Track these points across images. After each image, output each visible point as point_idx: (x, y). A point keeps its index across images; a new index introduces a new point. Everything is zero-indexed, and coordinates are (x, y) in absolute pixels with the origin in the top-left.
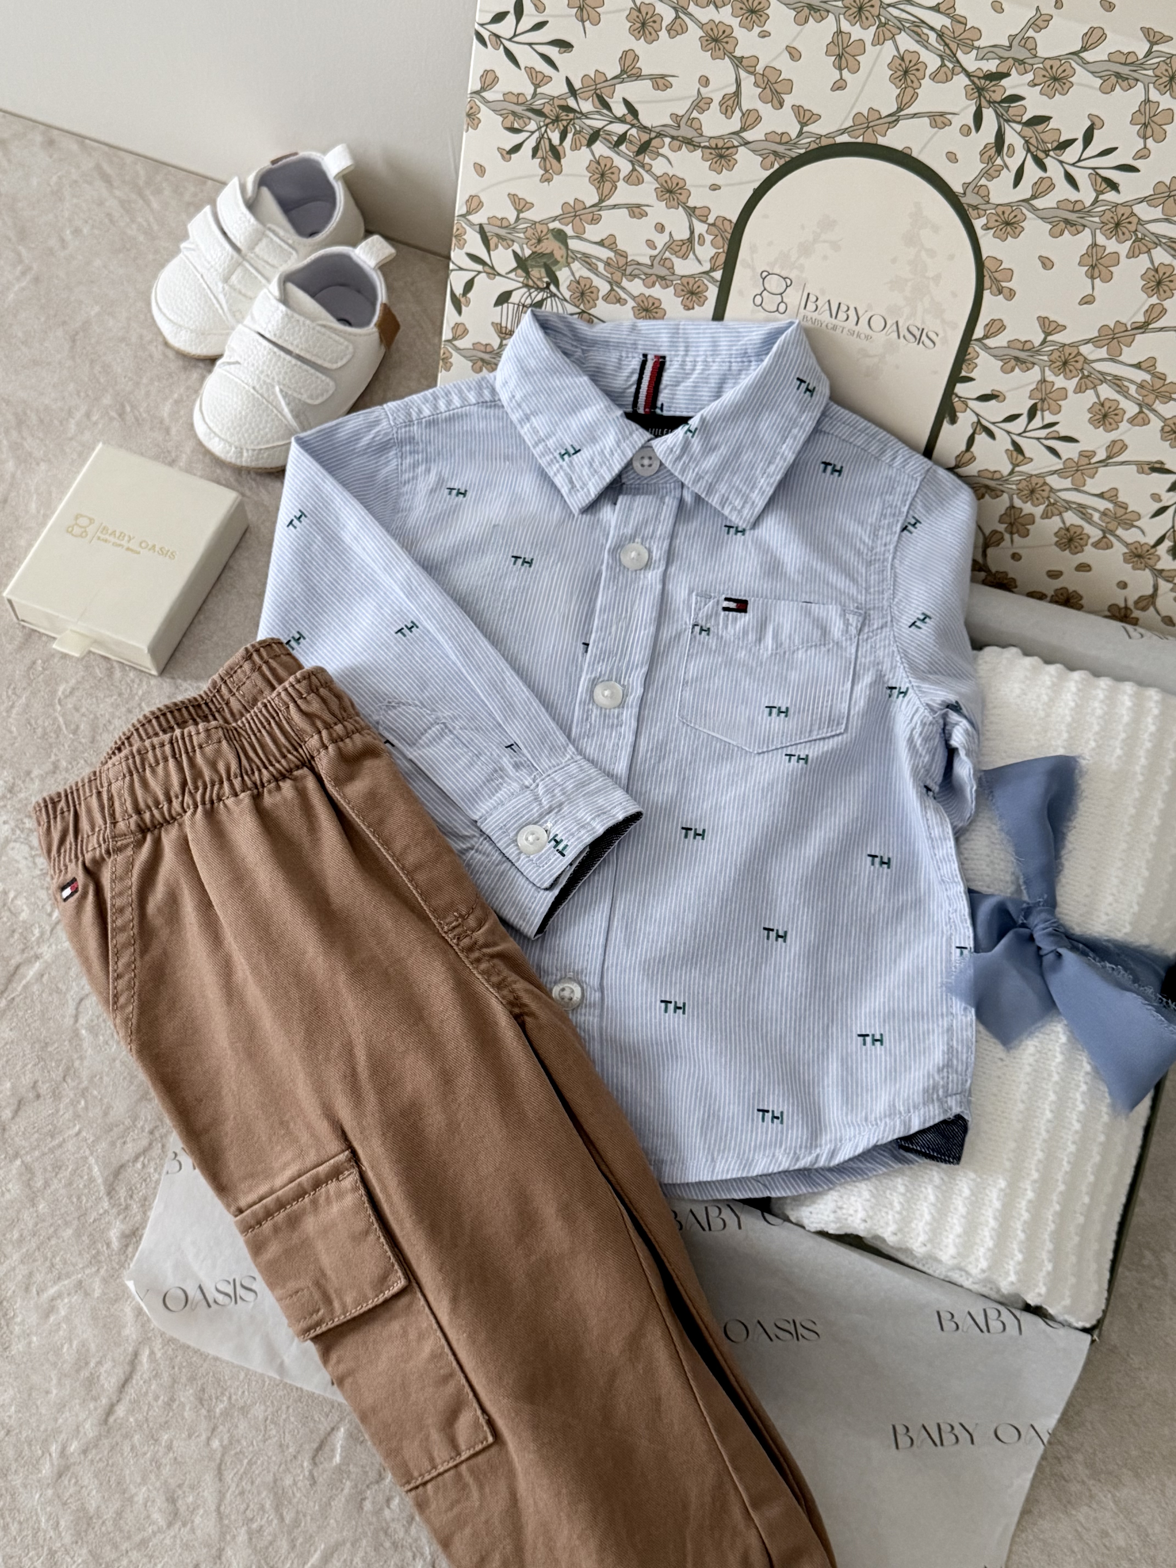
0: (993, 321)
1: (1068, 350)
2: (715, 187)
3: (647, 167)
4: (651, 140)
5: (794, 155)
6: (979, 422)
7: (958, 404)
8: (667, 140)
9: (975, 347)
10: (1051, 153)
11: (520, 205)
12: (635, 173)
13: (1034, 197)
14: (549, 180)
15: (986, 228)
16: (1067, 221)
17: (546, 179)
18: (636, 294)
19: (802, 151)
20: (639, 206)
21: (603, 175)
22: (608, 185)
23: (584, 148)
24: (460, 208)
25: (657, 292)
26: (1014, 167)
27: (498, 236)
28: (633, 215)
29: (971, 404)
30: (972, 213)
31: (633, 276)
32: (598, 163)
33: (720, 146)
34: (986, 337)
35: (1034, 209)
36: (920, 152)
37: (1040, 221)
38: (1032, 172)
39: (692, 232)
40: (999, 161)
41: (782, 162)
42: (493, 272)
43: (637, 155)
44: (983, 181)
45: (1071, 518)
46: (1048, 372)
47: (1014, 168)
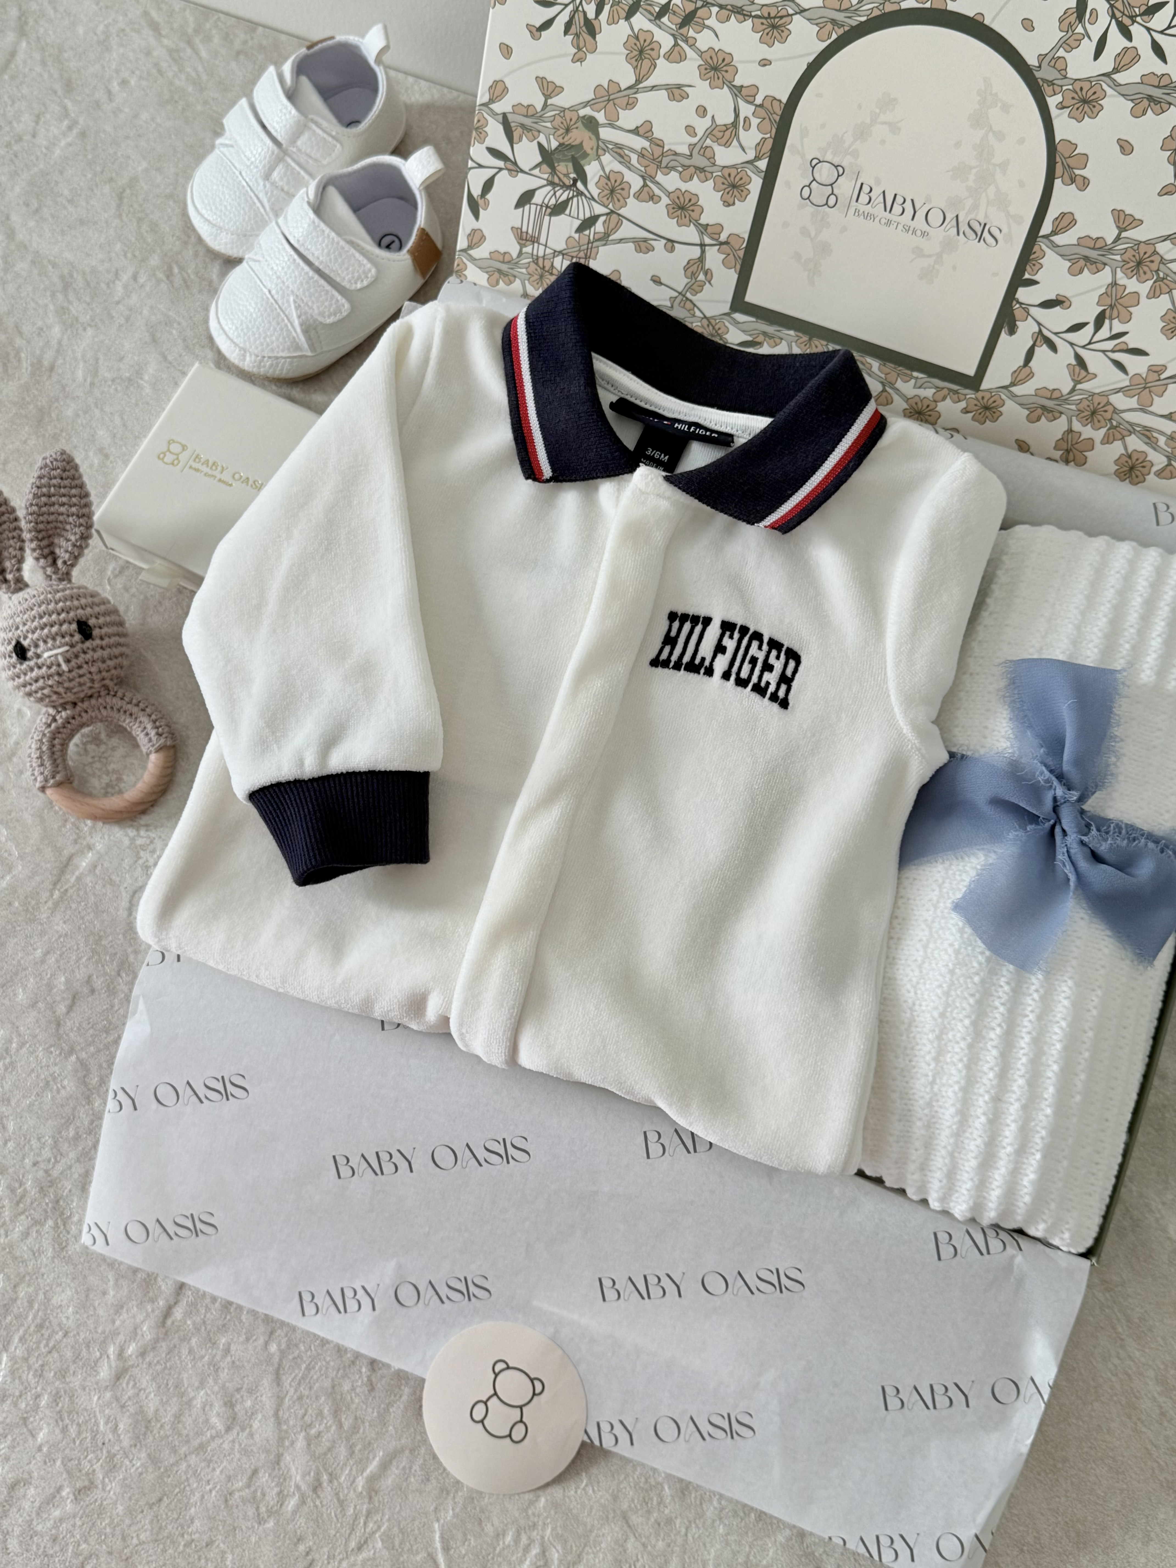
0: (1063, 214)
1: (1143, 248)
2: (765, 63)
3: (691, 41)
4: (696, 10)
5: (854, 23)
6: (1040, 331)
7: (1018, 312)
8: (715, 10)
9: (1042, 245)
10: (1139, 19)
11: (548, 89)
12: (677, 48)
13: (1116, 70)
14: (581, 60)
15: (1061, 106)
16: (1150, 98)
17: (578, 59)
18: (671, 189)
19: (864, 19)
20: (679, 87)
21: (641, 51)
22: (646, 63)
23: (622, 22)
24: (482, 96)
25: (695, 186)
26: (1096, 34)
27: (523, 126)
28: (672, 98)
29: (1034, 311)
30: (1047, 90)
31: (670, 169)
32: (637, 38)
33: (772, 15)
34: (1054, 233)
35: (1116, 85)
36: (993, 19)
37: (1122, 98)
38: (1116, 41)
39: (737, 116)
40: (1079, 29)
41: (841, 31)
42: (515, 168)
43: (680, 28)
44: (1061, 53)
45: (1135, 443)
46: (1120, 274)
47: (1096, 38)
